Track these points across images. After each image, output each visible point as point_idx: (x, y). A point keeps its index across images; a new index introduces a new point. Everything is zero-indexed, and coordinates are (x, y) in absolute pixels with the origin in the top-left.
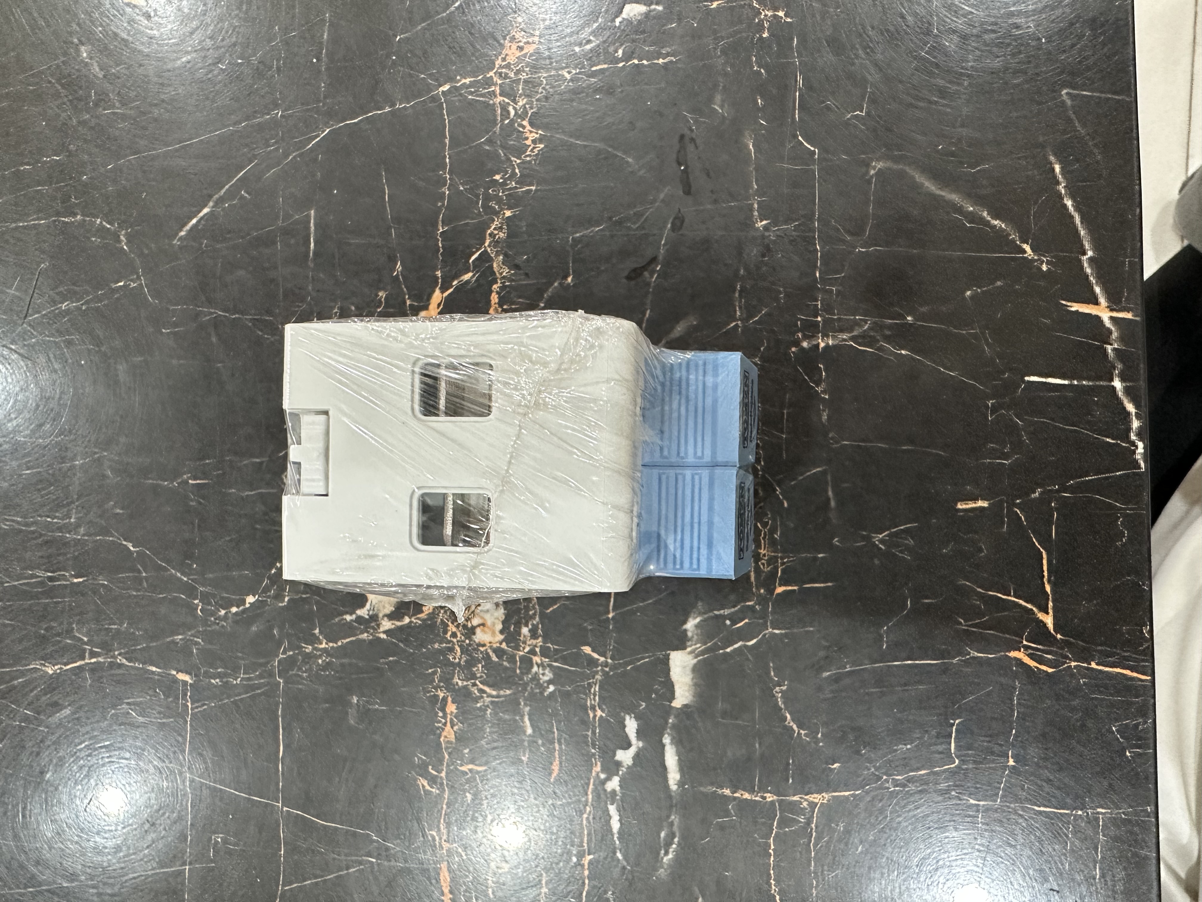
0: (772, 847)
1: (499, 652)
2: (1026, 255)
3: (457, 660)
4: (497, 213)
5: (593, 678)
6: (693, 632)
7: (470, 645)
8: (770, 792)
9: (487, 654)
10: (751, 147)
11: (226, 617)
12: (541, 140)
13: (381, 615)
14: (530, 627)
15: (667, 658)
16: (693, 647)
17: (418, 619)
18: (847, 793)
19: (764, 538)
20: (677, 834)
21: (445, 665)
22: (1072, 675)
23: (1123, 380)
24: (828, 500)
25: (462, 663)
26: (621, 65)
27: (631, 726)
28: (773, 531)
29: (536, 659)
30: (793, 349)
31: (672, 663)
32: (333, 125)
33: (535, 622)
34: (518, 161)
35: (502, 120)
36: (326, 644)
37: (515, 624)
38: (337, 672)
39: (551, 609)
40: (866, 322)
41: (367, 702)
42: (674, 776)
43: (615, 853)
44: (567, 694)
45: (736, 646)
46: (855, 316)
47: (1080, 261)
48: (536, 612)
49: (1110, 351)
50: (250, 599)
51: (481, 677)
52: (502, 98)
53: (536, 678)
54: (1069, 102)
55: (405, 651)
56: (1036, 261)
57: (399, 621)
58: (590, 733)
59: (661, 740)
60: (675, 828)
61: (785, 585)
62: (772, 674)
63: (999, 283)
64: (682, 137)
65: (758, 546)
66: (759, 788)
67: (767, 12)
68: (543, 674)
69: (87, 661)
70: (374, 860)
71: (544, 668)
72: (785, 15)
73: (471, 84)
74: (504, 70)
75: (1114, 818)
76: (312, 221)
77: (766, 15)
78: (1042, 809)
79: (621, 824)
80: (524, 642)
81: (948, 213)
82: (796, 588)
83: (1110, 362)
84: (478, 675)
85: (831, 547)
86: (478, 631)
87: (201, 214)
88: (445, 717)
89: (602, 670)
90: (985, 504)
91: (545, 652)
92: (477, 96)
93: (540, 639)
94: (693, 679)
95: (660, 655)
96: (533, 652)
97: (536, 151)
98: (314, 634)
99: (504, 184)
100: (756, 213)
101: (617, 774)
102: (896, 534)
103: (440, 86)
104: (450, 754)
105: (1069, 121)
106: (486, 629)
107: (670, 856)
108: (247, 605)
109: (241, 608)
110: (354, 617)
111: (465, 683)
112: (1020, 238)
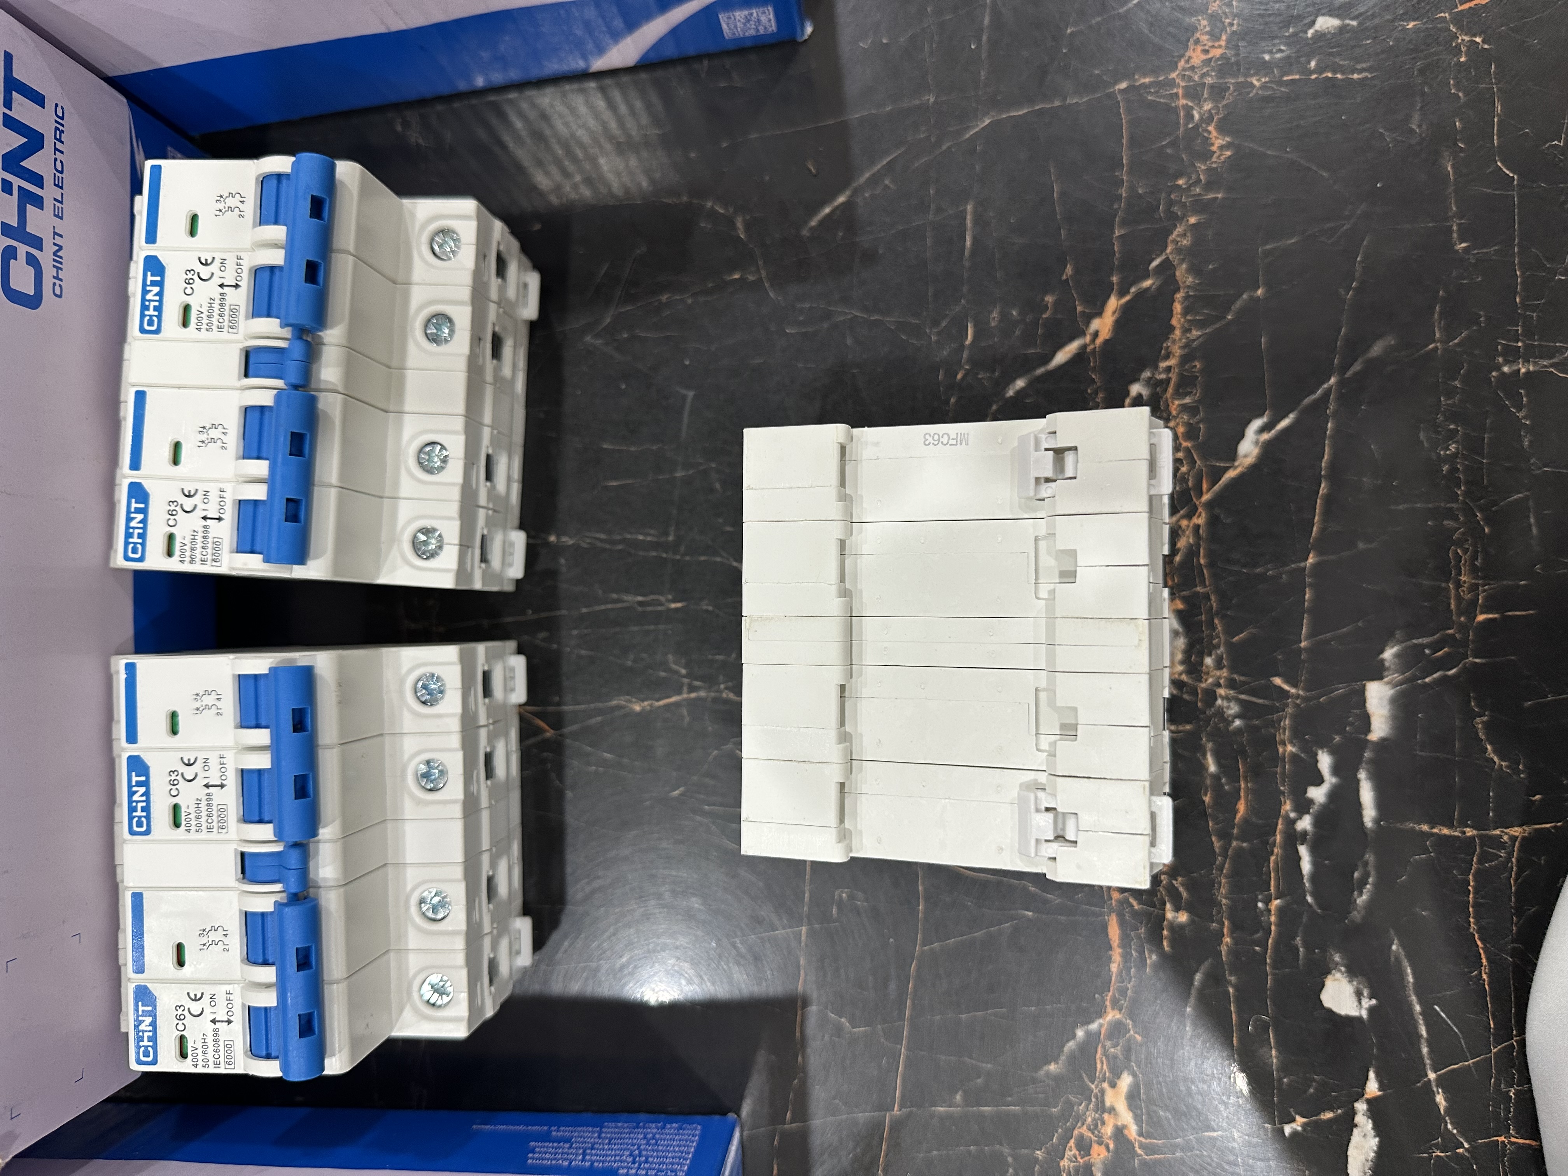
0: (1472, 884)
1: (1178, 684)
4: (1180, 220)
5: (1283, 711)
6: (1391, 662)
8: (1468, 826)
12: (1228, 147)
14: (1214, 656)
15: (1363, 688)
18: (1547, 826)
19: (1464, 565)
20: (1374, 873)
24: (1530, 525)
26: (1314, 77)
27: (1325, 761)
28: (1474, 557)
29: (1222, 691)
30: (1495, 373)
31: (1368, 694)
32: (993, 116)
33: (1219, 652)
34: (1203, 167)
35: (1186, 124)
37: (1197, 654)
39: (1236, 638)
40: (1566, 349)
42: (1369, 813)
43: (1303, 897)
44: (1255, 728)
46: (1556, 342)
52: (1186, 101)
53: (1220, 711)
58: (1278, 770)
59: (1356, 776)
60: (1371, 866)
61: (1486, 613)
62: (1473, 704)
65: (1460, 574)
66: (1458, 820)
67: (1464, 37)
68: (1228, 708)
69: (684, 696)
70: (1031, 914)
71: (1229, 700)
72: (1483, 41)
73: (1152, 84)
74: (1187, 73)
76: (969, 217)
77: (1463, 40)
79: (1313, 865)
80: (1208, 673)
82: (1496, 616)
85: (1533, 574)
87: (836, 204)
89: (1294, 702)
91: (1230, 684)
92: (1158, 97)
94: (1389, 710)
96: (1216, 684)
97: (1223, 158)
99: (1188, 189)
100: (1455, 235)
101: (1309, 813)
103: (1117, 83)
107: (1365, 897)
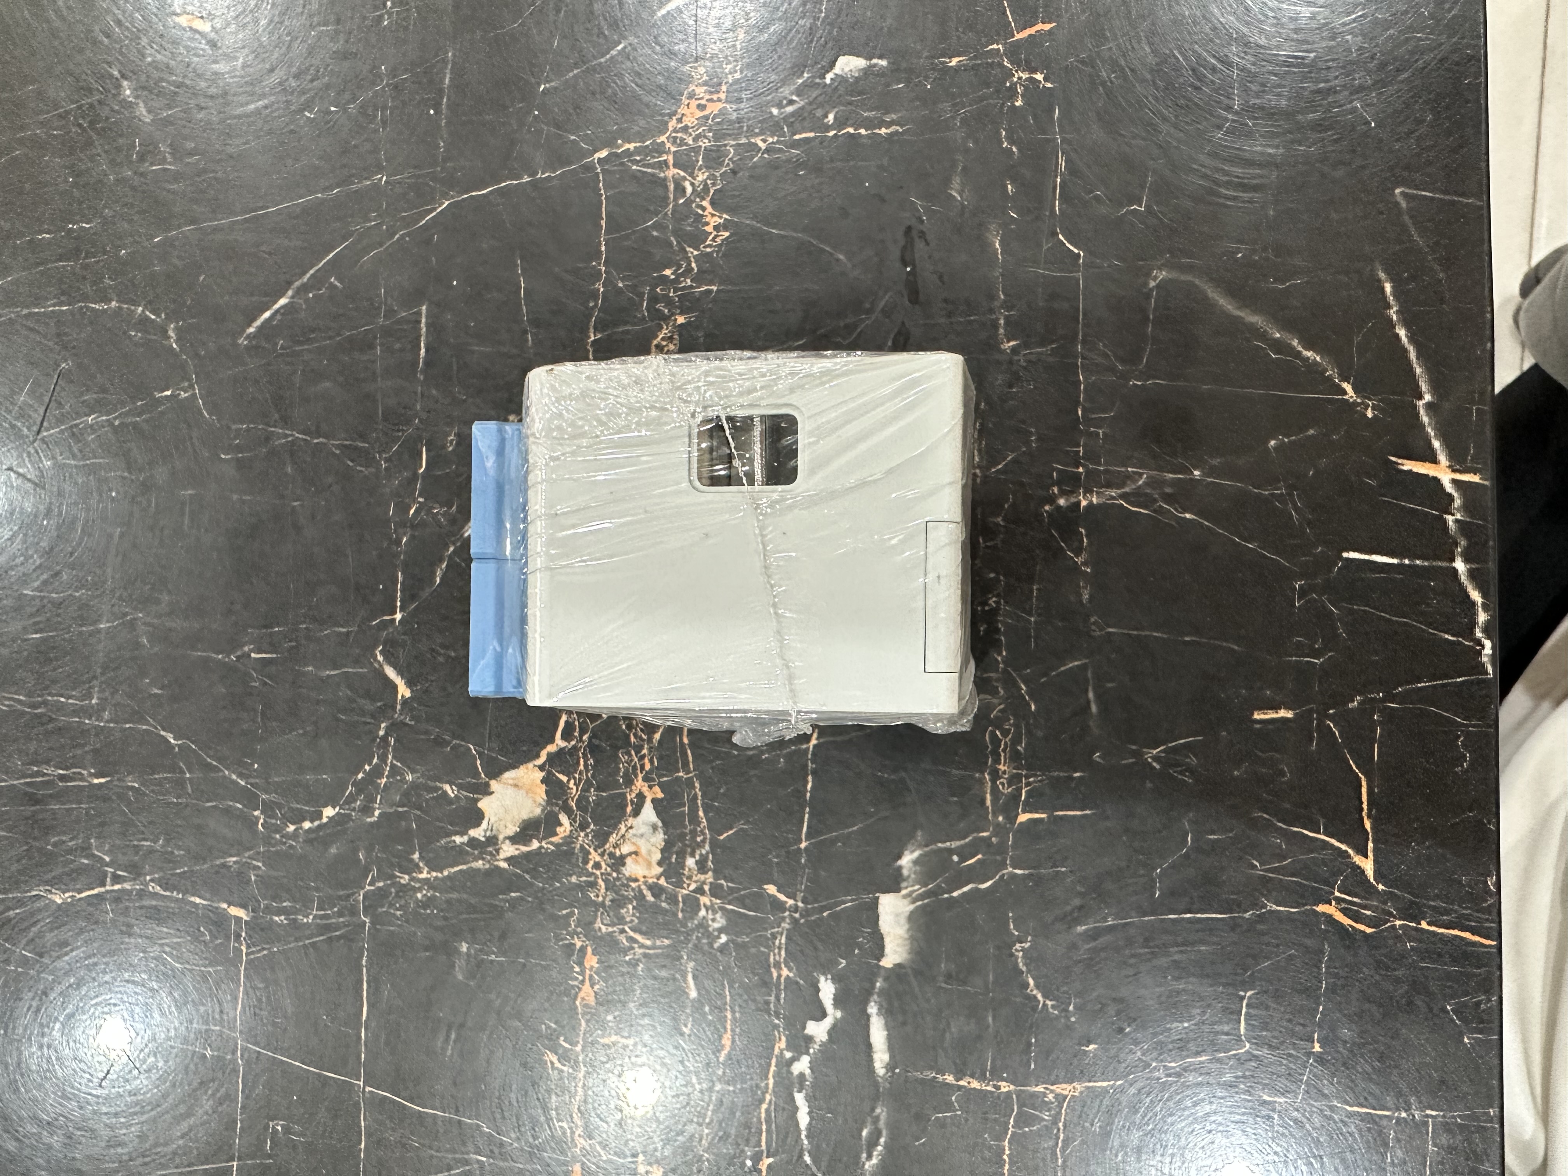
0: (1007, 1152)
1: (657, 890)
2: (1346, 397)
3: (600, 899)
4: (666, 319)
5: (779, 926)
6: (910, 870)
7: (618, 879)
8: (1005, 1080)
9: (640, 891)
10: (997, 246)
11: (295, 835)
12: (725, 226)
13: (501, 837)
14: (697, 857)
15: (875, 902)
16: (910, 889)
17: (552, 843)
18: (1105, 1084)
19: (1004, 751)
20: (884, 1133)
21: (585, 905)
22: (1398, 937)
23: (1466, 560)
24: (1088, 702)
25: (608, 903)
26: (832, 133)
27: (827, 990)
28: (1016, 741)
29: (705, 900)
30: (1047, 508)
31: (881, 909)
32: (453, 197)
33: (704, 852)
34: (696, 253)
35: (676, 199)
36: (428, 873)
37: (677, 853)
38: (442, 911)
39: (724, 835)
40: (1141, 475)
41: (481, 950)
42: (881, 1058)
43: (801, 1156)
44: (743, 946)
45: (965, 889)
46: (1127, 467)
47: (1415, 407)
48: (705, 839)
49: (1451, 523)
50: (329, 812)
51: (632, 921)
52: (676, 171)
53: (703, 925)
54: (1404, 204)
55: (532, 885)
56: (1359, 404)
57: (525, 845)
58: (772, 999)
59: (866, 1010)
60: (882, 1124)
61: (1031, 812)
62: (1012, 926)
63: (1311, 432)
64: (909, 229)
65: (997, 761)
66: (991, 1074)
67: (1021, 74)
68: (713, 920)
69: (108, 888)
70: (484, 1159)
71: (715, 912)
72: (1045, 79)
73: (637, 151)
74: (679, 135)
75: (1447, 1123)
76: (423, 320)
77: (1020, 78)
78: (1356, 1109)
79: (812, 1118)
80: (690, 878)
81: (1248, 340)
82: (1044, 816)
83: (1451, 537)
84: (628, 919)
85: (1090, 765)
86: (629, 861)
87: (276, 306)
88: (582, 973)
89: (791, 916)
90: (1289, 715)
91: (716, 891)
92: (644, 166)
93: (710, 873)
94: (909, 930)
95: (867, 898)
96: (700, 890)
97: (719, 240)
98: (412, 860)
99: (676, 281)
100: (1002, 331)
101: (808, 1053)
102: (1174, 750)
103: (596, 151)
104: (588, 1021)
105: (1404, 229)
106: (640, 859)
107: (874, 1161)
108: (325, 820)
109: (316, 823)
110: (465, 839)
111: (610, 929)
112: (1339, 375)
